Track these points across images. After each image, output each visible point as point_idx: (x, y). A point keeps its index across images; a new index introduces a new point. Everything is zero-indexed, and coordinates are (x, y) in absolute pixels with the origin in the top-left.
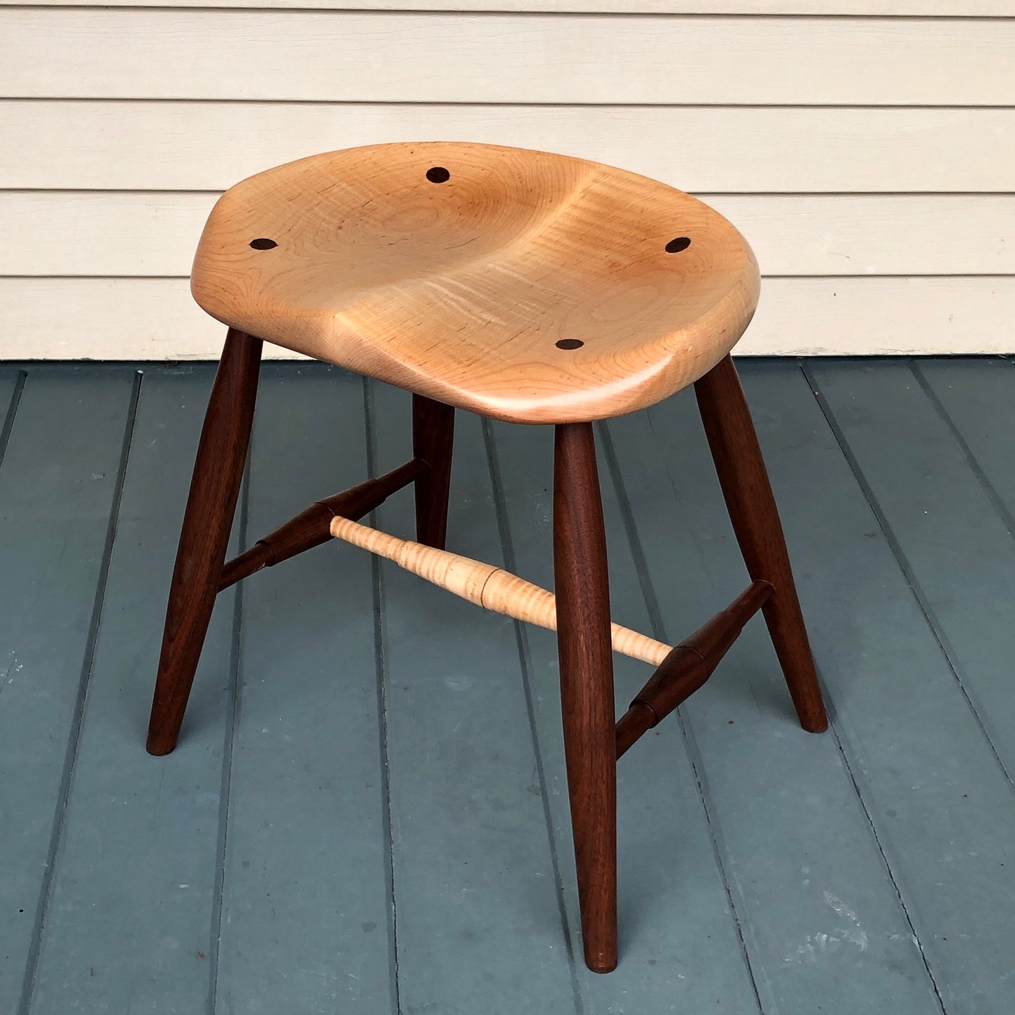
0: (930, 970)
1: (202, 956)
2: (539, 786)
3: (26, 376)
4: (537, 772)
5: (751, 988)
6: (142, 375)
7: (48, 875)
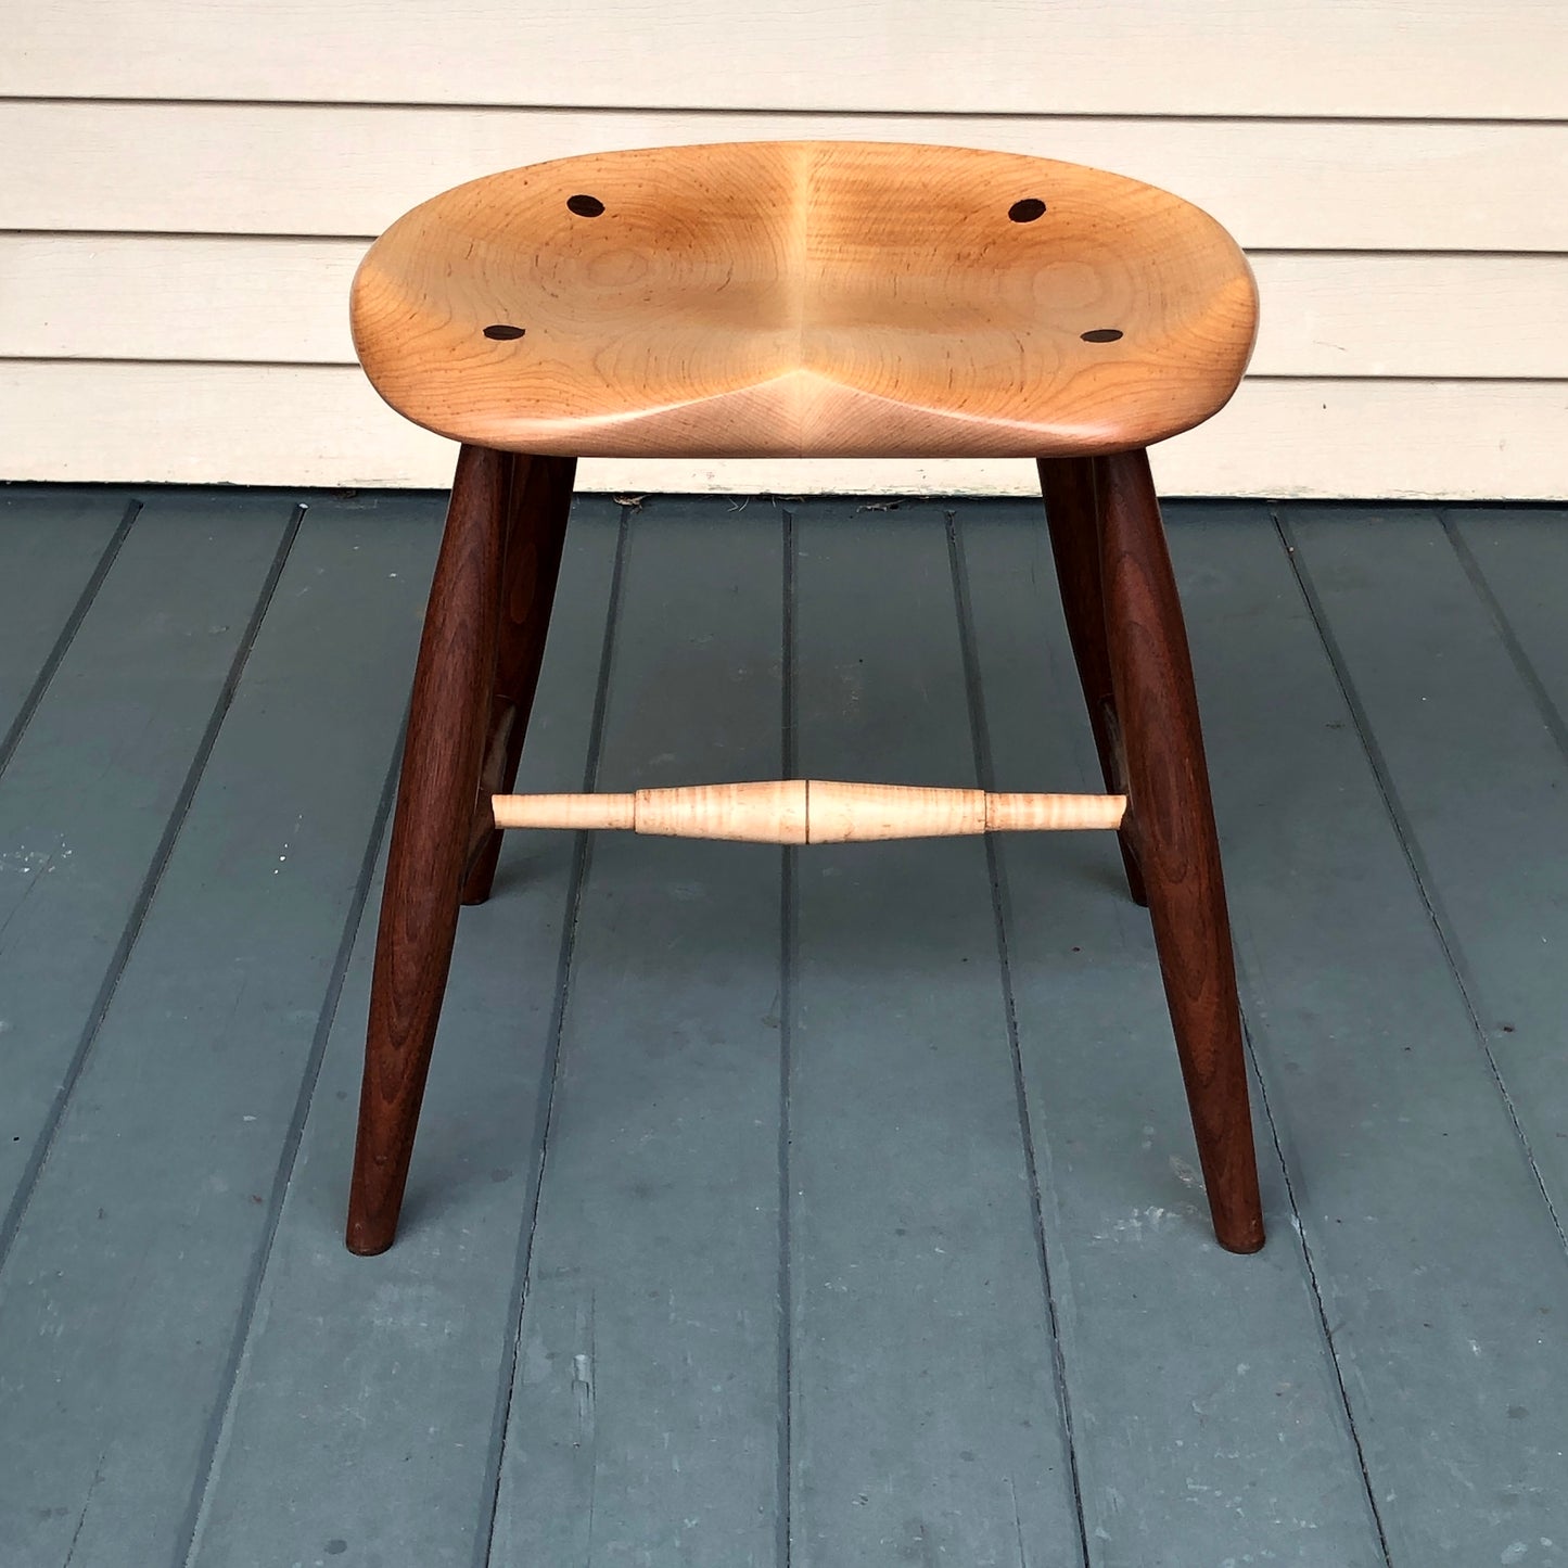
0: (1310, 1259)
1: (259, 1200)
2: (779, 1016)
3: (141, 507)
4: (779, 1002)
5: (1039, 1270)
6: (305, 510)
7: (63, 1098)
